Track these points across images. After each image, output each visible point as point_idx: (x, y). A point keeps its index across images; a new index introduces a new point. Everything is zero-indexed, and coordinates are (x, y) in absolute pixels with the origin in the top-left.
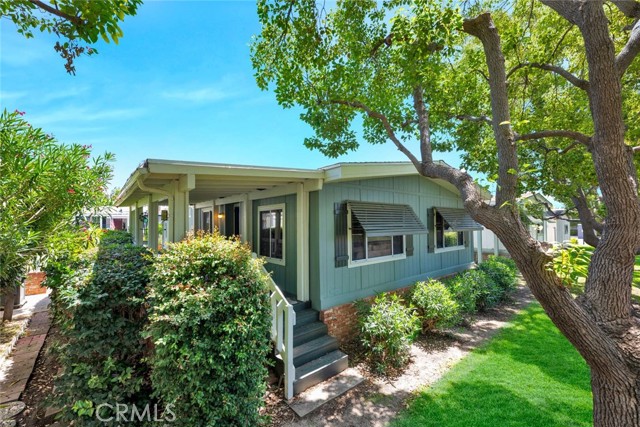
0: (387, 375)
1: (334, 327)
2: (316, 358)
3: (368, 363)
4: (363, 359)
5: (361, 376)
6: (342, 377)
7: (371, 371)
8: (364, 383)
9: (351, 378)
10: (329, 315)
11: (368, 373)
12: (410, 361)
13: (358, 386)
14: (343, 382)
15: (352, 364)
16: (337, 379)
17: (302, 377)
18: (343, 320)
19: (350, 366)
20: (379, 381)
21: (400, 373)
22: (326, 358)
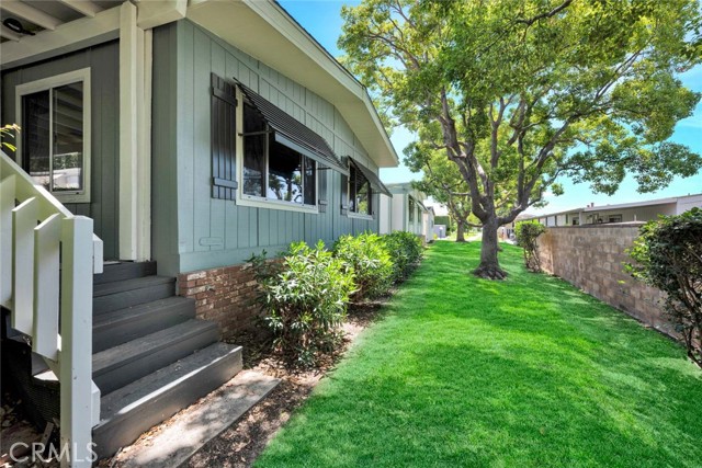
0: (318, 367)
1: (208, 306)
2: (167, 363)
3: (278, 356)
4: (267, 353)
5: (272, 378)
6: (232, 389)
7: (286, 368)
8: (278, 388)
9: (252, 386)
10: (197, 283)
11: (281, 371)
12: (345, 341)
13: (268, 396)
14: (235, 396)
15: (249, 364)
16: (222, 394)
17: (125, 410)
18: (226, 293)
19: (245, 368)
20: (308, 379)
21: (336, 358)
22: (191, 360)
